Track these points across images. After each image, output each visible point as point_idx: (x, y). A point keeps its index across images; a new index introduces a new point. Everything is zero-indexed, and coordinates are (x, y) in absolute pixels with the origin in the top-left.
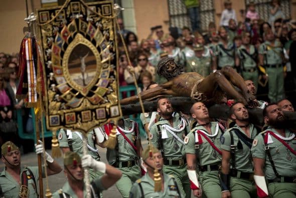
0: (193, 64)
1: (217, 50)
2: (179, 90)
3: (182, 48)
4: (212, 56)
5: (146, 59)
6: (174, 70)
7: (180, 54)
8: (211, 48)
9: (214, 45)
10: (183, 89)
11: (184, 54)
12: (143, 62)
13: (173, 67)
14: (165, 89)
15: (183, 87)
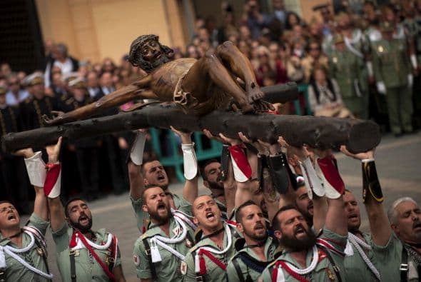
0: (381, 49)
1: (414, 28)
2: (161, 90)
3: (363, 30)
4: (407, 36)
5: (320, 48)
6: (156, 56)
7: (364, 38)
8: (406, 26)
9: (409, 21)
10: (166, 87)
11: (368, 38)
12: (314, 53)
13: (155, 51)
14: (141, 88)
15: (165, 84)
